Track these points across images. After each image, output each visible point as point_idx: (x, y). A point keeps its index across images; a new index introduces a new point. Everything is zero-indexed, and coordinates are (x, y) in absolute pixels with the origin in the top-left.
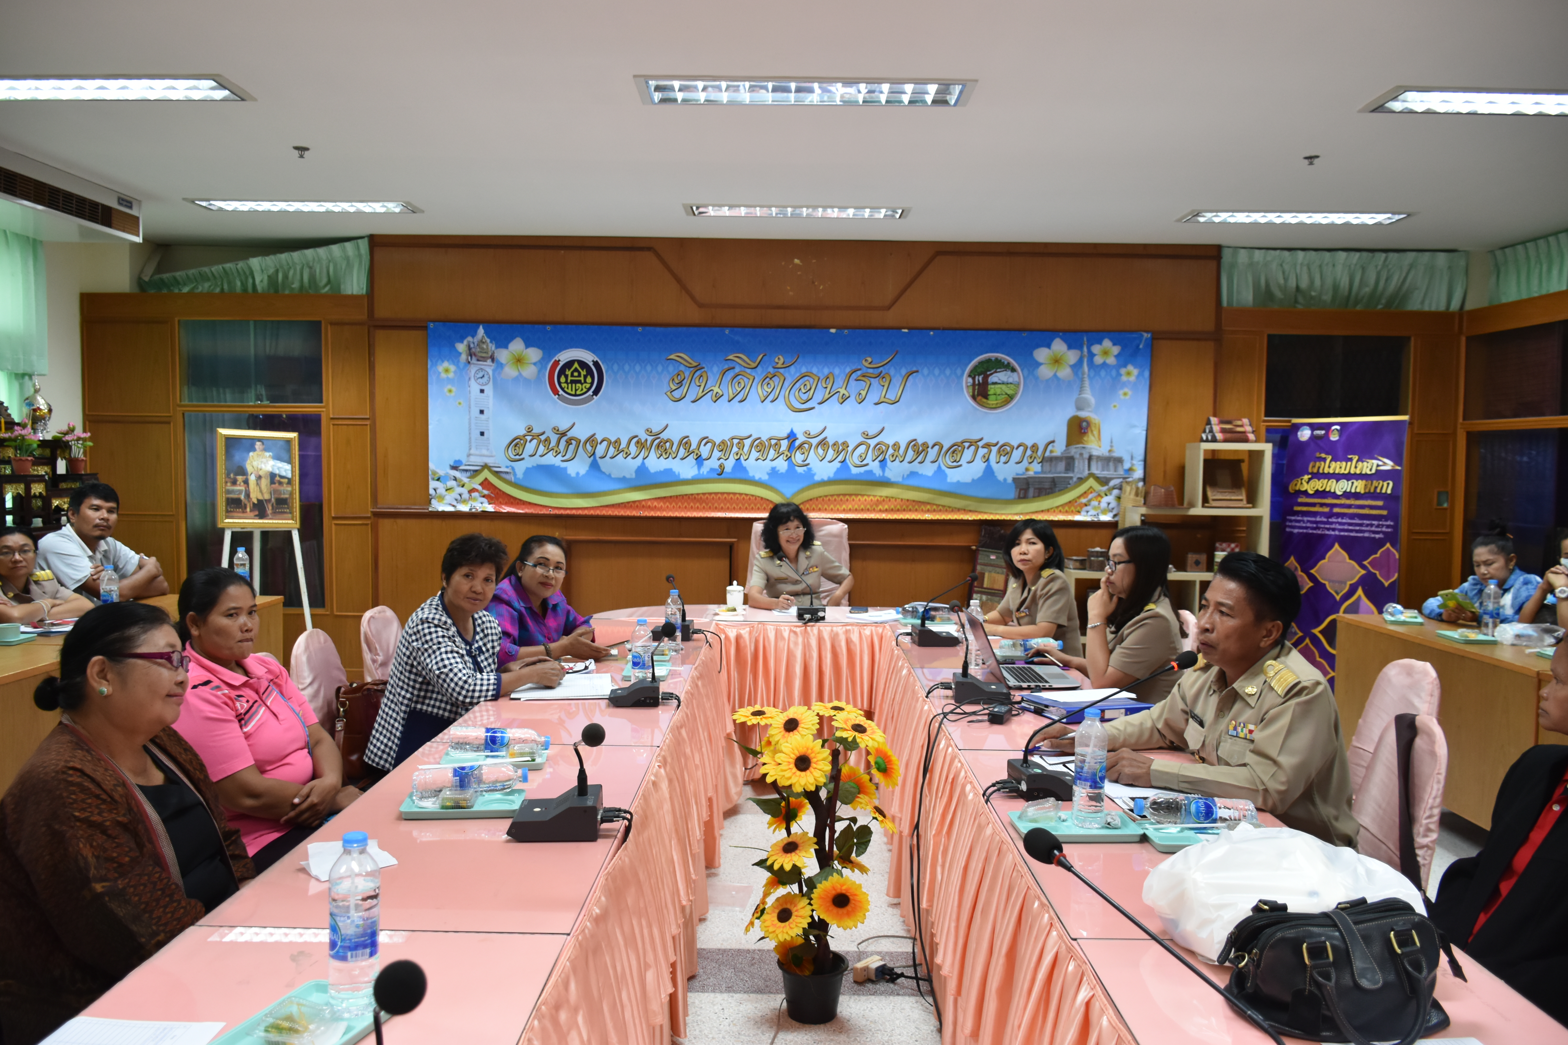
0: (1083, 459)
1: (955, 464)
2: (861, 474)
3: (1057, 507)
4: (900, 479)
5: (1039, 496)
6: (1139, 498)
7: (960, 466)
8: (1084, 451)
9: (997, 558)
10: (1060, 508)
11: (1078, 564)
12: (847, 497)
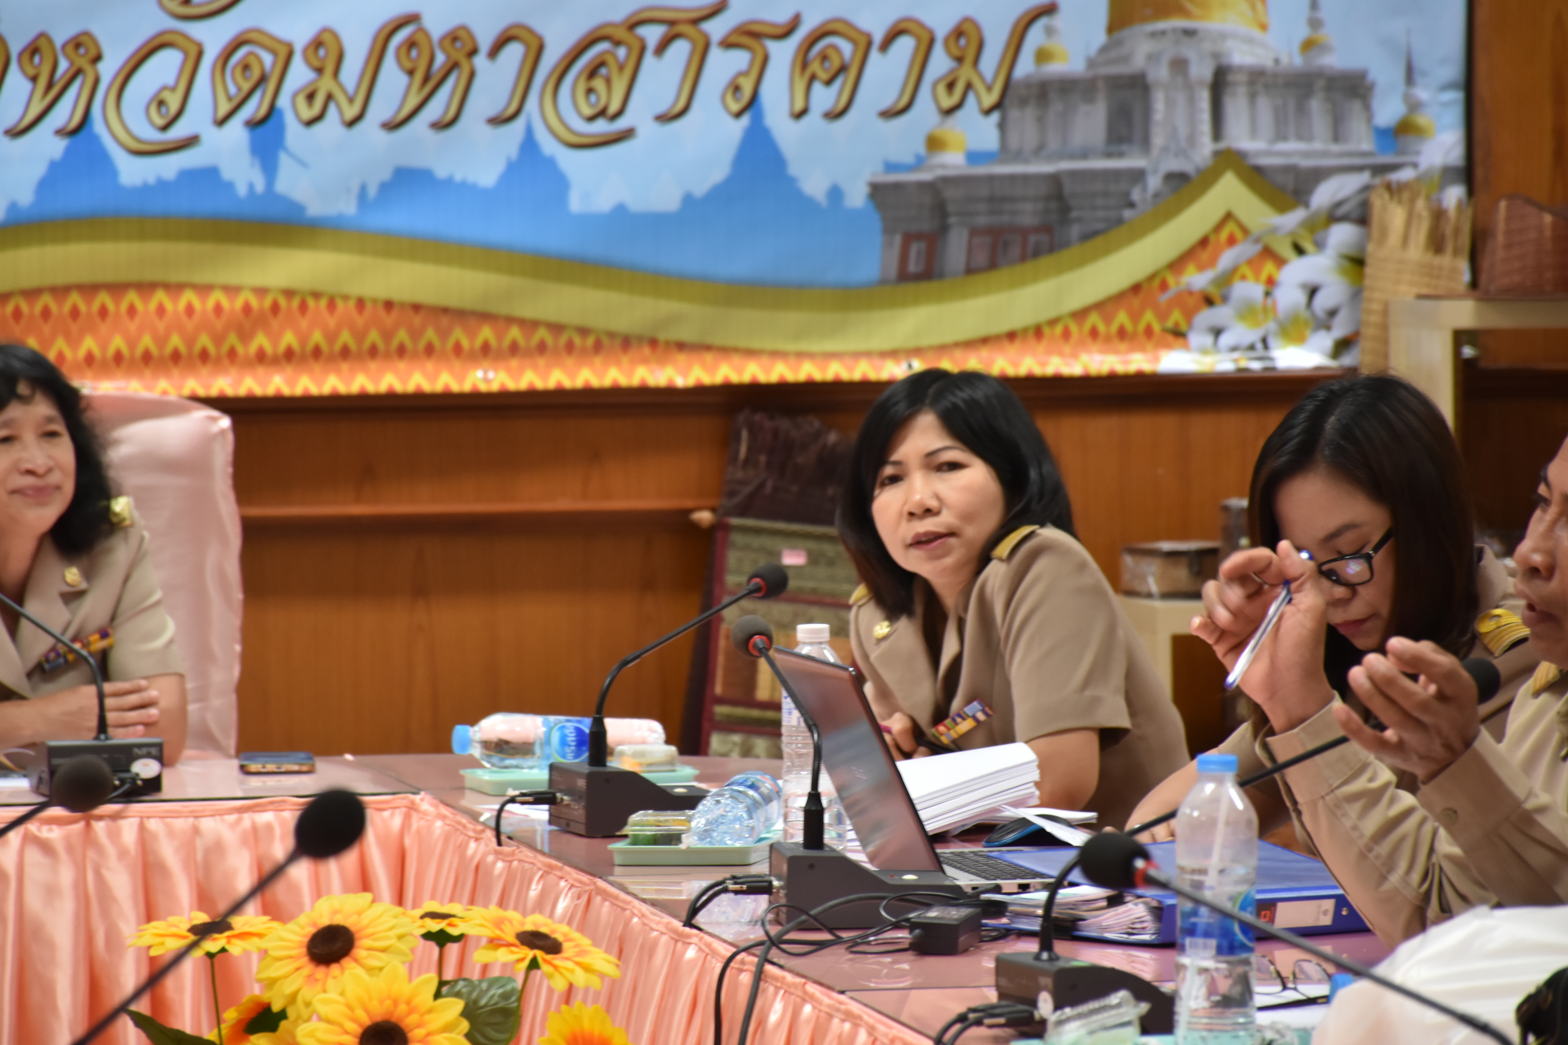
0: (1190, 88)
1: (601, 126)
2: (162, 185)
3: (1080, 315)
4: (348, 208)
5: (993, 265)
6: (1446, 260)
7: (627, 135)
8: (1189, 51)
9: (814, 559)
10: (1094, 319)
11: (1181, 575)
12: (104, 298)
